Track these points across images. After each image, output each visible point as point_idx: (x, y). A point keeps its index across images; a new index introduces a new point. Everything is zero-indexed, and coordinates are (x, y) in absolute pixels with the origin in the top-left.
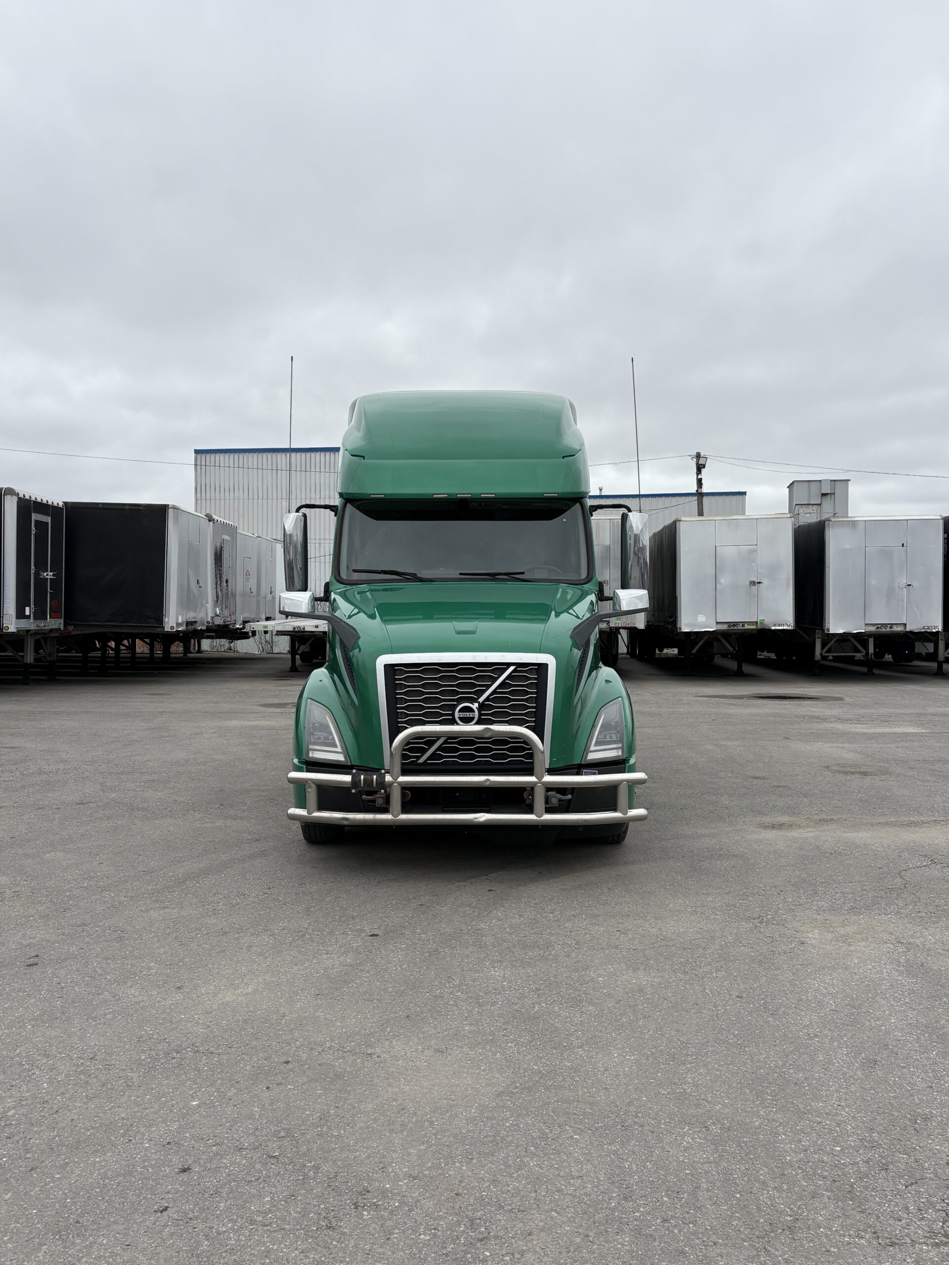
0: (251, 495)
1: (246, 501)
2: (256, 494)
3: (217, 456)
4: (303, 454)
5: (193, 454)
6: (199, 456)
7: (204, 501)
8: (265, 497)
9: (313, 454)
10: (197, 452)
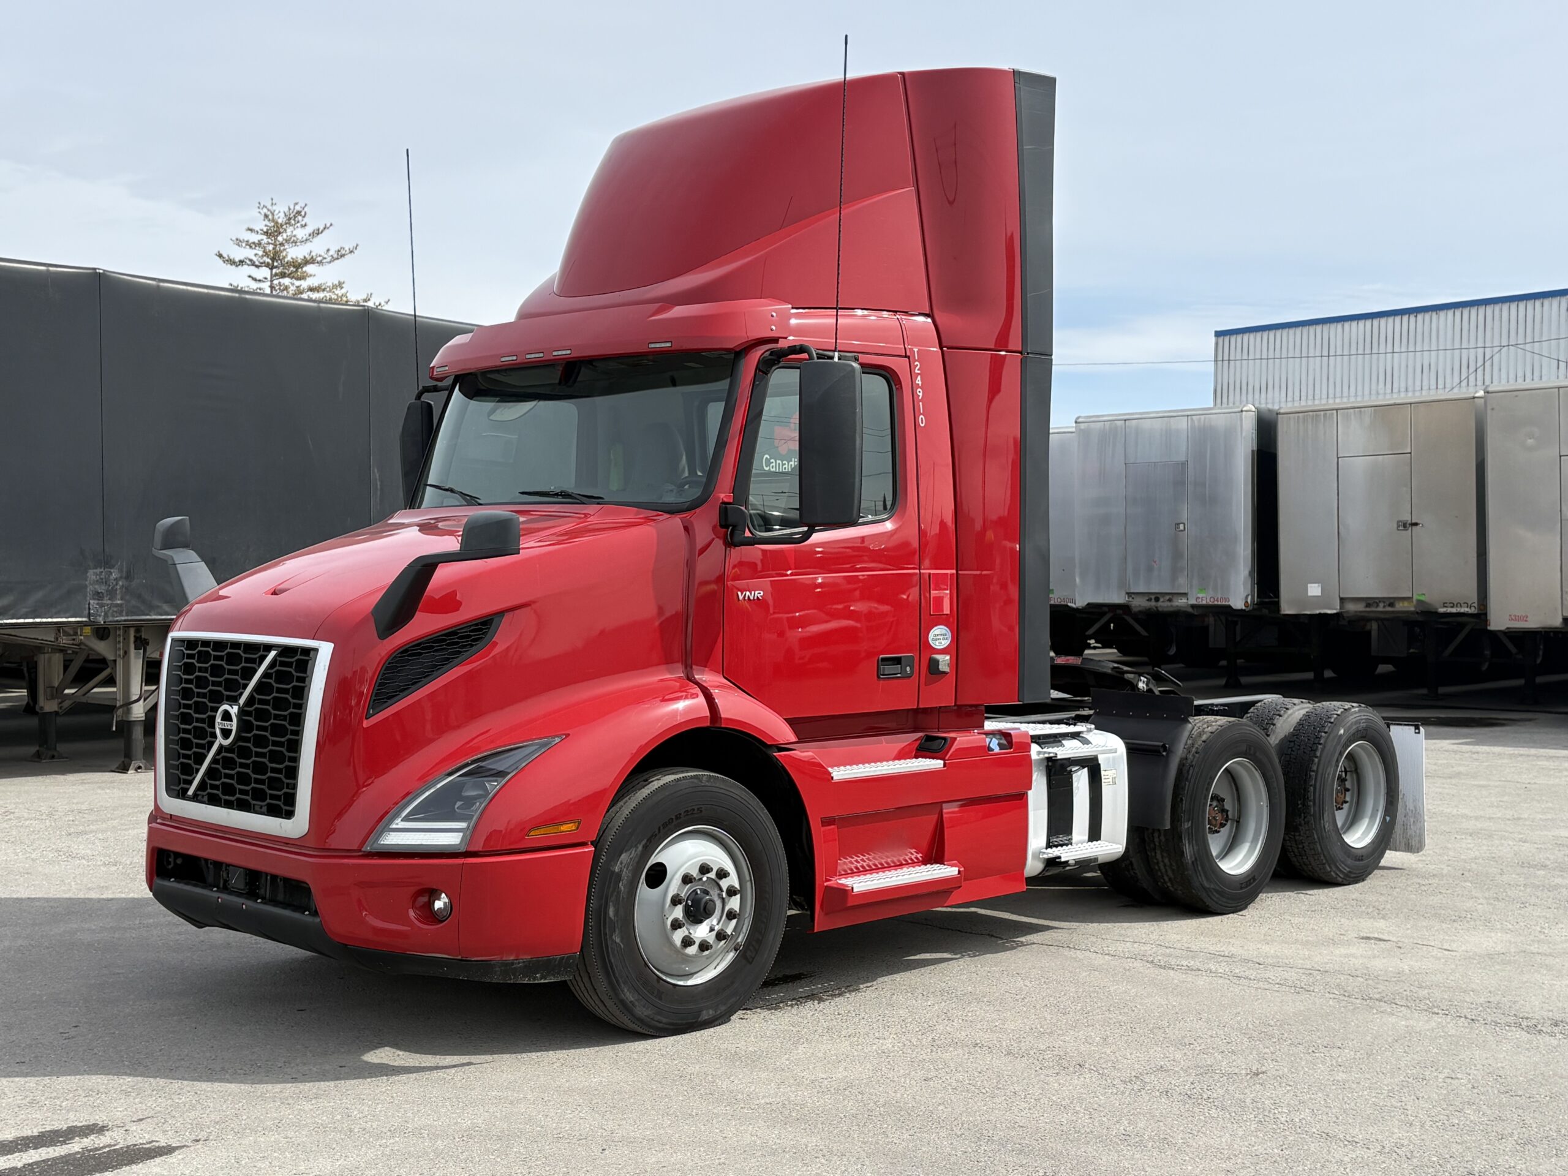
2: (1297, 393)
4: (1368, 322)
5: (1213, 339)
6: (1221, 339)
8: (1311, 396)
9: (1383, 321)
10: (1218, 334)
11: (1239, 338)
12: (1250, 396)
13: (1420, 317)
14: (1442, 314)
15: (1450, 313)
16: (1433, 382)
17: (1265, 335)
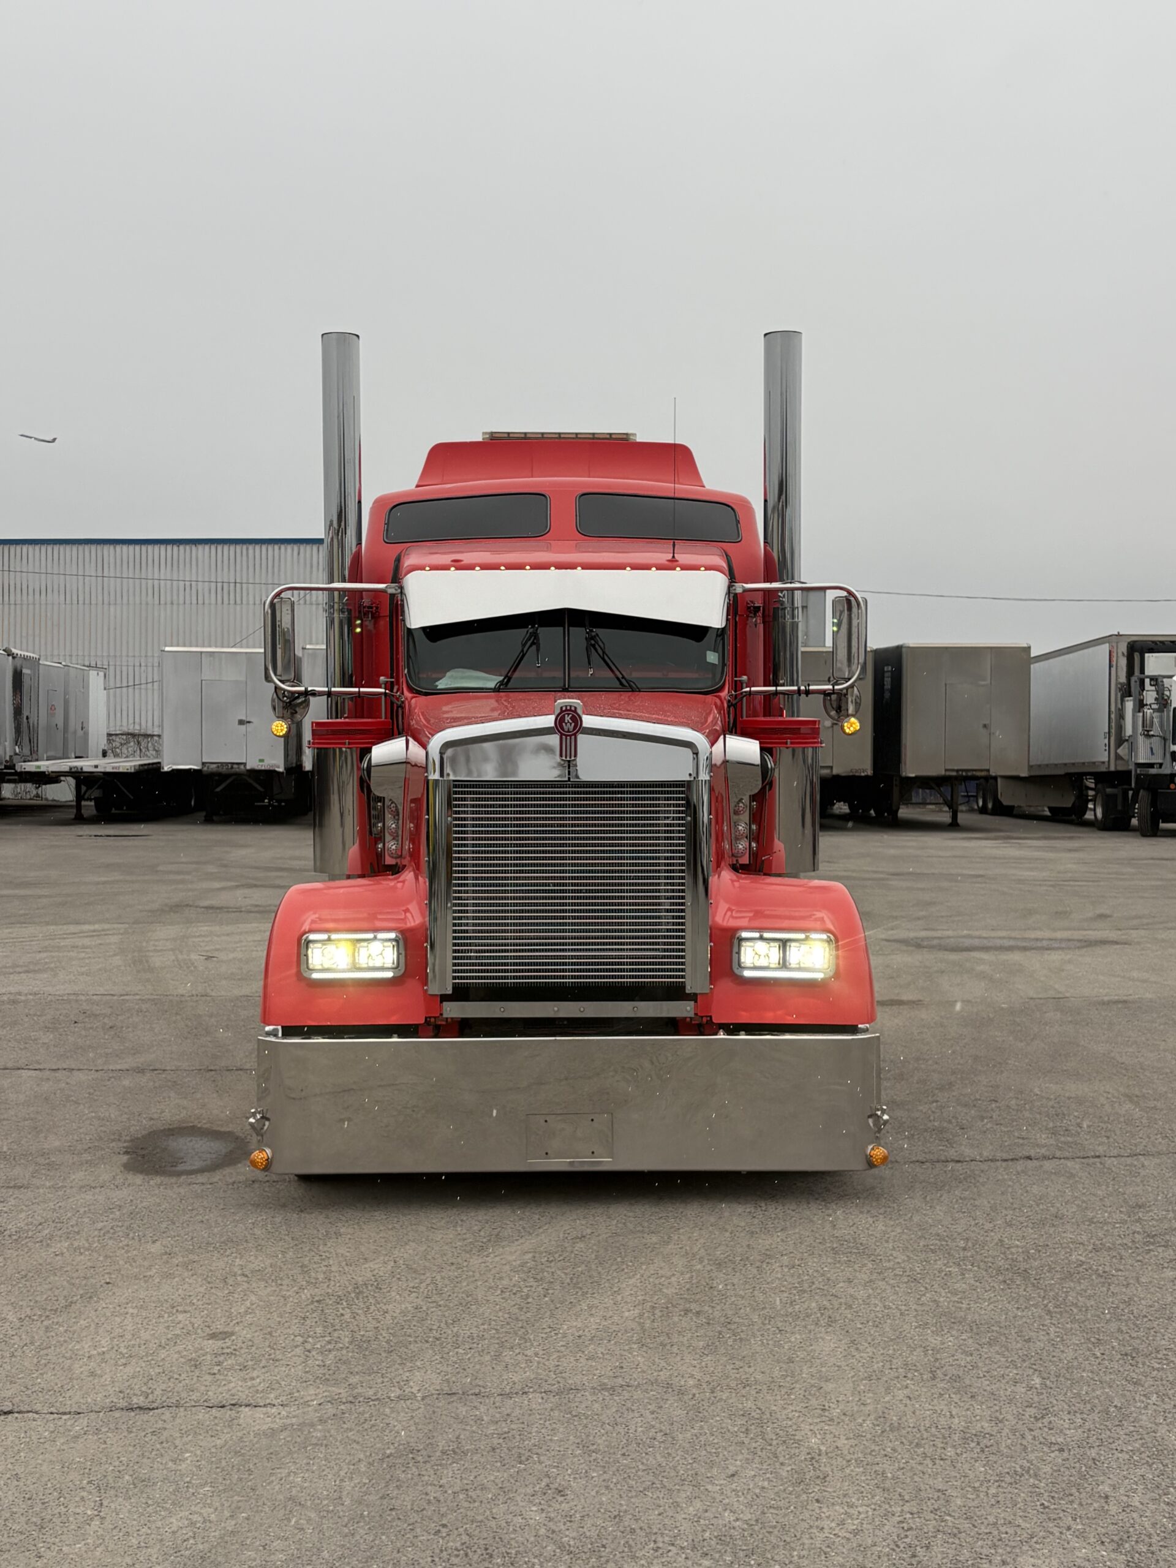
0: (68, 598)
2: (75, 598)
3: (25, 548)
4: (137, 547)
8: (87, 602)
9: (150, 547)
11: (18, 548)
12: (31, 598)
13: (182, 547)
14: (200, 547)
15: (207, 547)
16: (194, 598)
17: (43, 548)
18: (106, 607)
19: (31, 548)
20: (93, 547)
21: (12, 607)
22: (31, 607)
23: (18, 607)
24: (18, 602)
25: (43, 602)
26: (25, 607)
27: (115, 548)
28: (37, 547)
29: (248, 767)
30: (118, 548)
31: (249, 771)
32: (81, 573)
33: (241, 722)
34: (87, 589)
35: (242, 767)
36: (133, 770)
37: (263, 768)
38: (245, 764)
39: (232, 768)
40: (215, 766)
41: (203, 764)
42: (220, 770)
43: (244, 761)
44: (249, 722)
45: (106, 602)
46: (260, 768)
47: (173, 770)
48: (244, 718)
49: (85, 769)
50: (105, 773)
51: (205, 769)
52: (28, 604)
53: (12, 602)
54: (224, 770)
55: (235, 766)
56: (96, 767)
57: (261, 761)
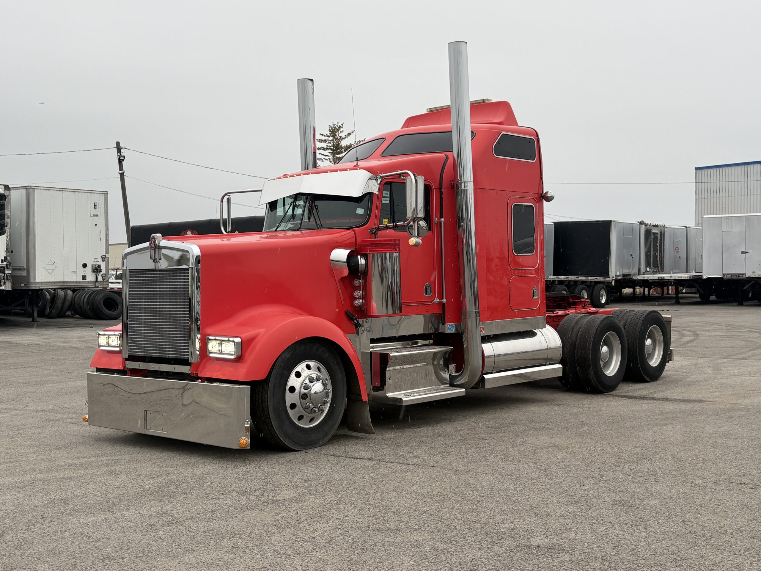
0: (730, 193)
1: (727, 198)
2: (733, 193)
3: (709, 170)
5: (694, 171)
6: (698, 171)
7: (700, 200)
8: (740, 195)
10: (696, 169)
11: (706, 171)
12: (712, 195)
17: (718, 169)
18: (749, 197)
19: (712, 170)
20: (743, 167)
21: (703, 200)
22: (712, 199)
23: (706, 200)
24: (706, 197)
25: (718, 197)
26: (709, 200)
27: (754, 166)
28: (715, 170)
29: (747, 276)
30: (755, 166)
31: (747, 278)
32: (736, 180)
33: (743, 252)
34: (739, 188)
35: (744, 276)
36: (688, 279)
37: (755, 276)
38: (745, 274)
39: (739, 276)
40: (730, 275)
41: (724, 274)
42: (733, 278)
43: (745, 273)
44: (747, 252)
45: (749, 194)
46: (753, 276)
47: (708, 278)
48: (744, 250)
49: (666, 278)
50: (675, 280)
51: (725, 277)
52: (711, 198)
53: (703, 198)
54: (735, 278)
55: (740, 275)
56: (671, 277)
57: (754, 272)
